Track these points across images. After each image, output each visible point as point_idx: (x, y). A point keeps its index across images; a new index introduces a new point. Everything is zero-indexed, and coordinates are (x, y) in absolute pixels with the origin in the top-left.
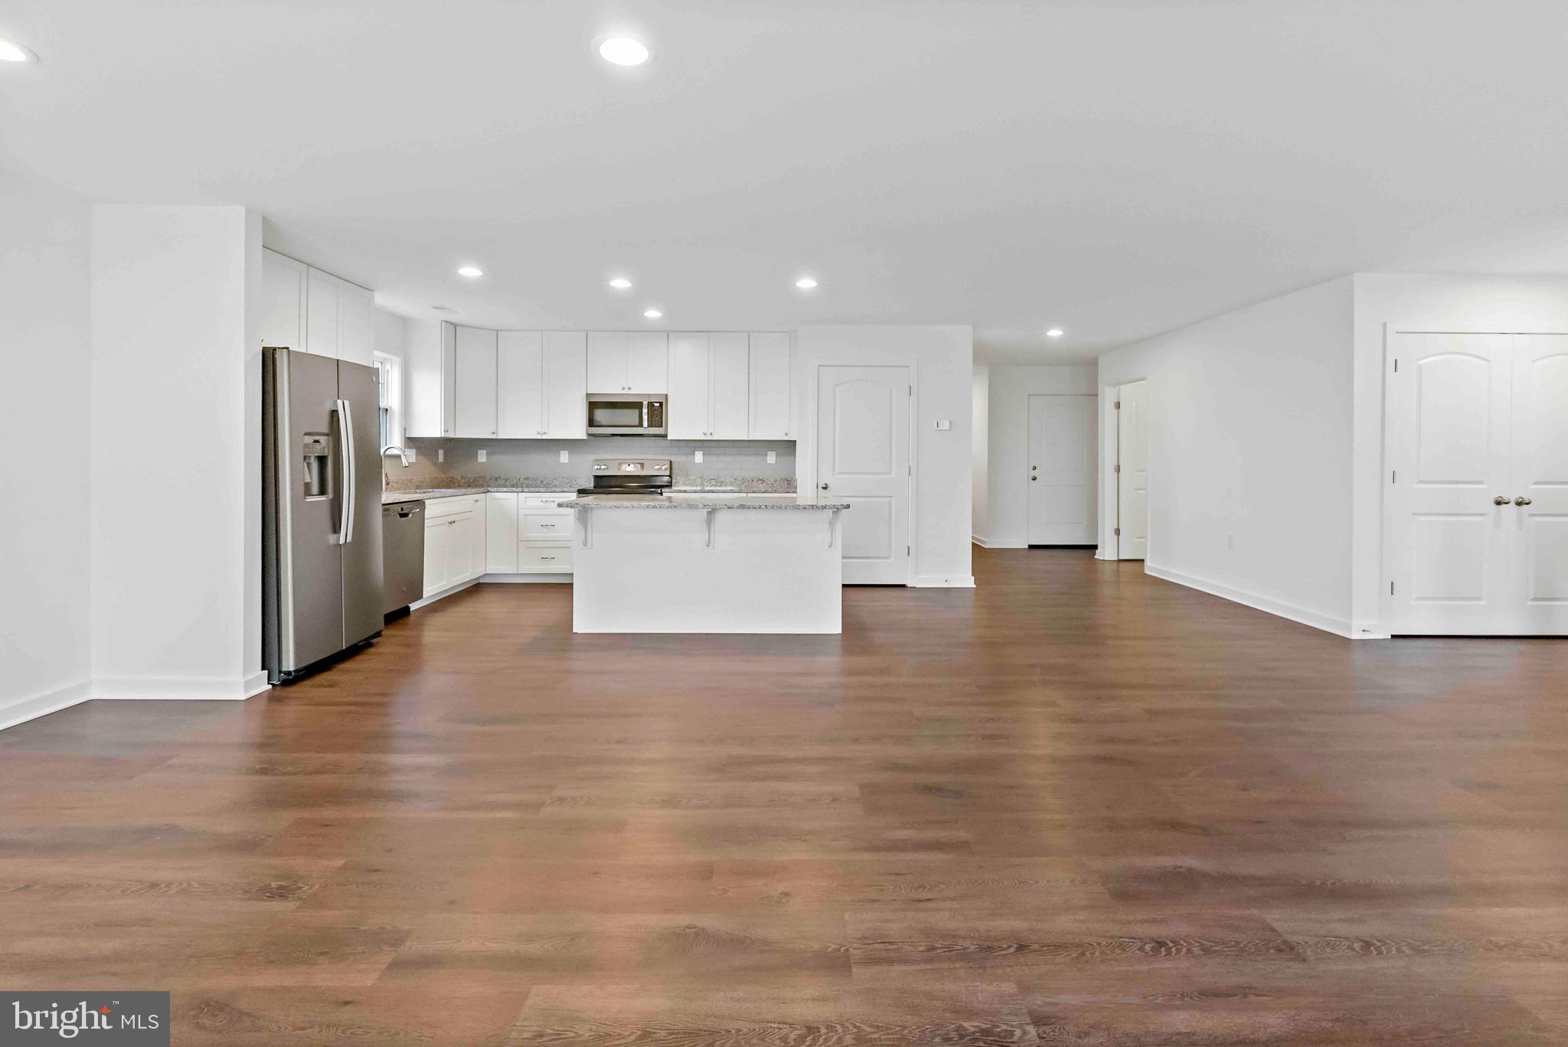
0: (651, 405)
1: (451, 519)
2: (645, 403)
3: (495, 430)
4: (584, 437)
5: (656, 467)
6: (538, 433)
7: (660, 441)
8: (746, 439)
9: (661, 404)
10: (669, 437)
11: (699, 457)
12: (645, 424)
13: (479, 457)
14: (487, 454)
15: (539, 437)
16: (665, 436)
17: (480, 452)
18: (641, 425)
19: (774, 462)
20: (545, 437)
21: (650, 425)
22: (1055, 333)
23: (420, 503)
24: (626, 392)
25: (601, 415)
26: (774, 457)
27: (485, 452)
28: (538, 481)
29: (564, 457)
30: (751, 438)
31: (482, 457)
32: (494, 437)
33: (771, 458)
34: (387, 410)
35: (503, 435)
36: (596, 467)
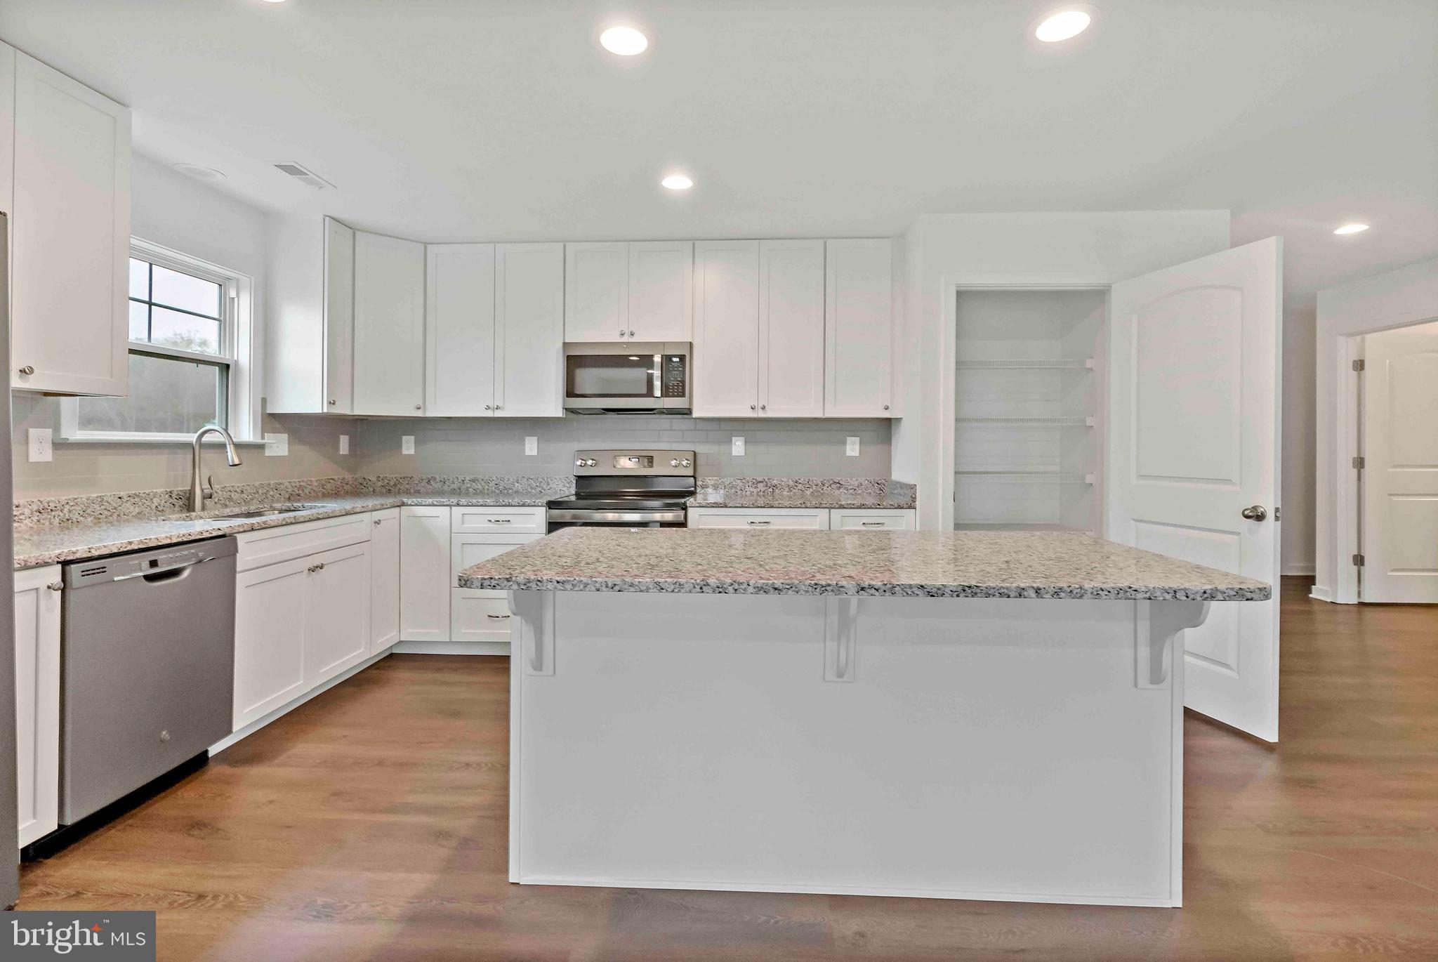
0: (667, 359)
1: (316, 561)
2: (657, 359)
3: (420, 403)
4: (559, 413)
5: (673, 463)
6: (488, 408)
7: (678, 422)
8: (819, 415)
9: (682, 358)
10: (695, 414)
11: (738, 447)
12: (658, 393)
13: (403, 448)
14: (417, 443)
15: (489, 414)
16: (688, 412)
17: (404, 438)
18: (650, 393)
19: (856, 453)
20: (498, 414)
21: (666, 392)
22: (1351, 229)
23: (226, 541)
24: (625, 339)
25: (588, 378)
26: (857, 447)
27: (412, 438)
28: (492, 484)
29: (531, 446)
30: (828, 415)
31: (408, 446)
32: (419, 414)
33: (853, 448)
34: (228, 366)
35: (435, 410)
36: (579, 463)
